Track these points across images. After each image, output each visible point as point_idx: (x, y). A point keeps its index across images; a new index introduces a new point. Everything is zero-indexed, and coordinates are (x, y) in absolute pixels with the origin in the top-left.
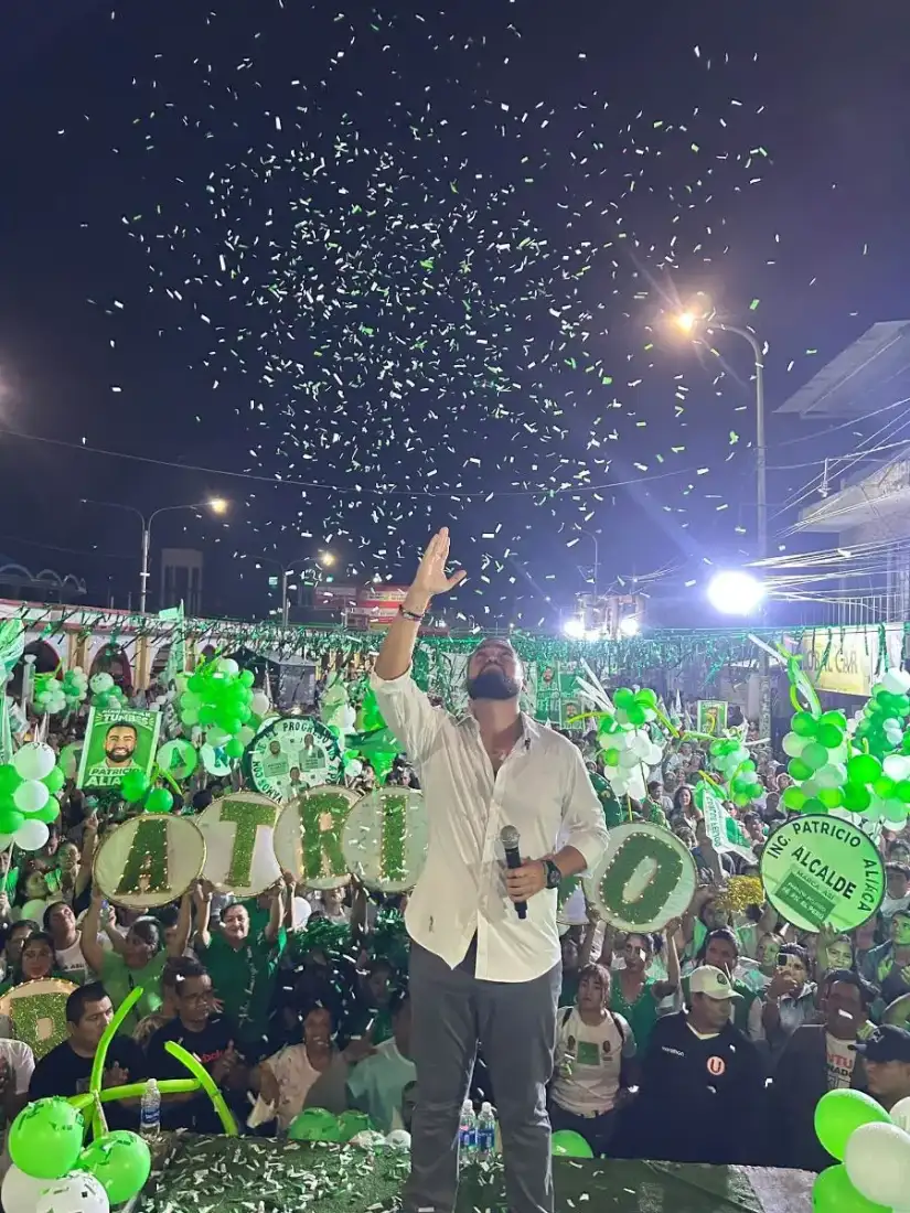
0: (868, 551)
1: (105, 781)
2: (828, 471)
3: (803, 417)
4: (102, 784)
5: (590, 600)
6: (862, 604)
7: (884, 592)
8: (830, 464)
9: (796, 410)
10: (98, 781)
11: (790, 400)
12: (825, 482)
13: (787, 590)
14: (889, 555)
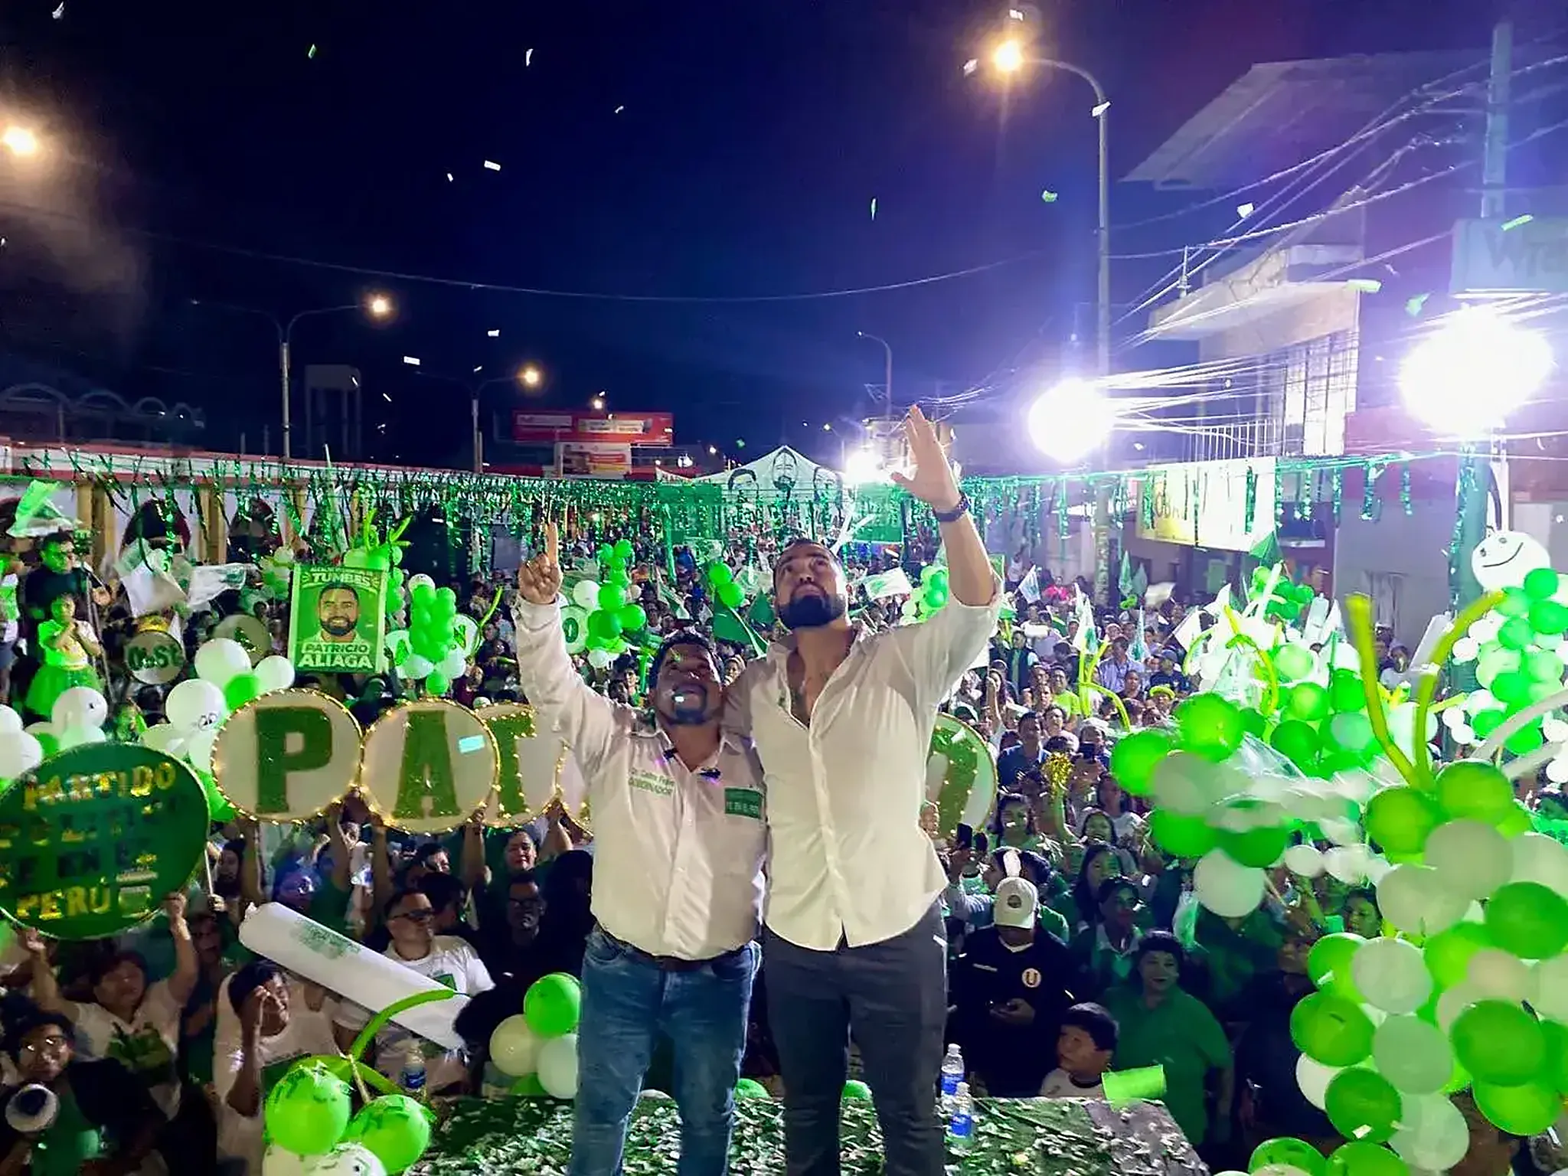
0: (1236, 367)
1: (324, 660)
2: (1189, 263)
3: (1158, 187)
4: (319, 664)
5: (881, 428)
6: (1225, 435)
7: (1252, 419)
8: (1190, 253)
9: (1149, 178)
10: (314, 660)
11: (1142, 166)
12: (1184, 278)
13: (1136, 416)
14: (1259, 373)
